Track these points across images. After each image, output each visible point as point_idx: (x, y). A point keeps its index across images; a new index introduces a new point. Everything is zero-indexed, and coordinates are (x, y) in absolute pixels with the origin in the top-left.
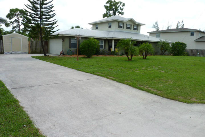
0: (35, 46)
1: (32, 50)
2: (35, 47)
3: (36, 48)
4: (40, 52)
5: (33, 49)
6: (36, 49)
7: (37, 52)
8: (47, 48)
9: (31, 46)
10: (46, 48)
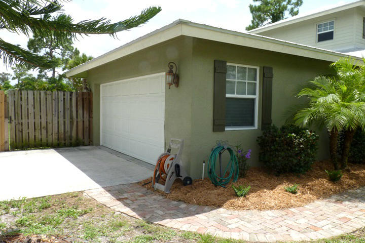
0: (31, 116)
1: (18, 131)
2: (31, 121)
3: (38, 122)
4: (55, 142)
5: (25, 127)
6: (38, 128)
7: (44, 140)
8: (90, 122)
9: (12, 114)
10: (86, 124)
